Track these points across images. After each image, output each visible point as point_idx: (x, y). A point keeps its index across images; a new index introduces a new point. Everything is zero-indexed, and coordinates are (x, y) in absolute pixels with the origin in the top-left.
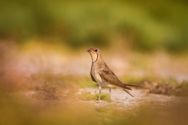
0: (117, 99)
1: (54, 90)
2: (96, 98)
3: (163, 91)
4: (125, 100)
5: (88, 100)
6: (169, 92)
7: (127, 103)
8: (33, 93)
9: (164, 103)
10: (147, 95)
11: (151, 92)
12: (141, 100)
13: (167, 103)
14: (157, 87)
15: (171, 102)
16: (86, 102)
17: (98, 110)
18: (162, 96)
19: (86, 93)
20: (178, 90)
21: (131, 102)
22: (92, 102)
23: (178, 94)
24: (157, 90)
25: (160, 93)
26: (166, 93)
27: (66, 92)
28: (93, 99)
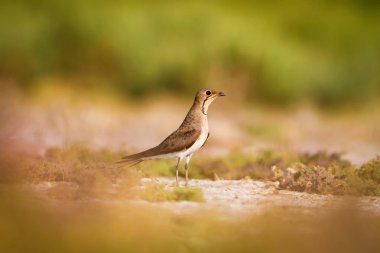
0: (216, 199)
1: (92, 179)
2: (175, 196)
3: (309, 184)
4: (232, 201)
5: (158, 200)
6: (319, 188)
7: (236, 207)
8: (49, 185)
9: (309, 208)
10: (276, 193)
11: (282, 187)
12: (267, 202)
13: (316, 208)
14: (297, 176)
15: (323, 206)
16: (154, 205)
17: (179, 221)
18: (305, 194)
19: (155, 188)
20: (339, 182)
21: (245, 206)
22: (167, 205)
23: (337, 192)
24: (294, 183)
25: (301, 189)
26: (314, 190)
28: (168, 199)
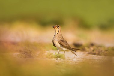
0: (69, 58)
1: (31, 52)
2: (56, 57)
3: (97, 53)
4: (73, 58)
5: (51, 58)
6: (100, 54)
7: (75, 60)
8: (18, 53)
9: (97, 60)
10: (87, 55)
11: (89, 54)
12: (84, 58)
13: (99, 60)
14: (93, 50)
15: (101, 59)
16: (50, 59)
17: (57, 64)
18: (96, 56)
19: (50, 54)
20: (106, 52)
21: (77, 60)
22: (54, 59)
23: (105, 55)
24: (93, 52)
25: (95, 54)
26: (99, 54)
27: (38, 53)
28: (54, 58)
